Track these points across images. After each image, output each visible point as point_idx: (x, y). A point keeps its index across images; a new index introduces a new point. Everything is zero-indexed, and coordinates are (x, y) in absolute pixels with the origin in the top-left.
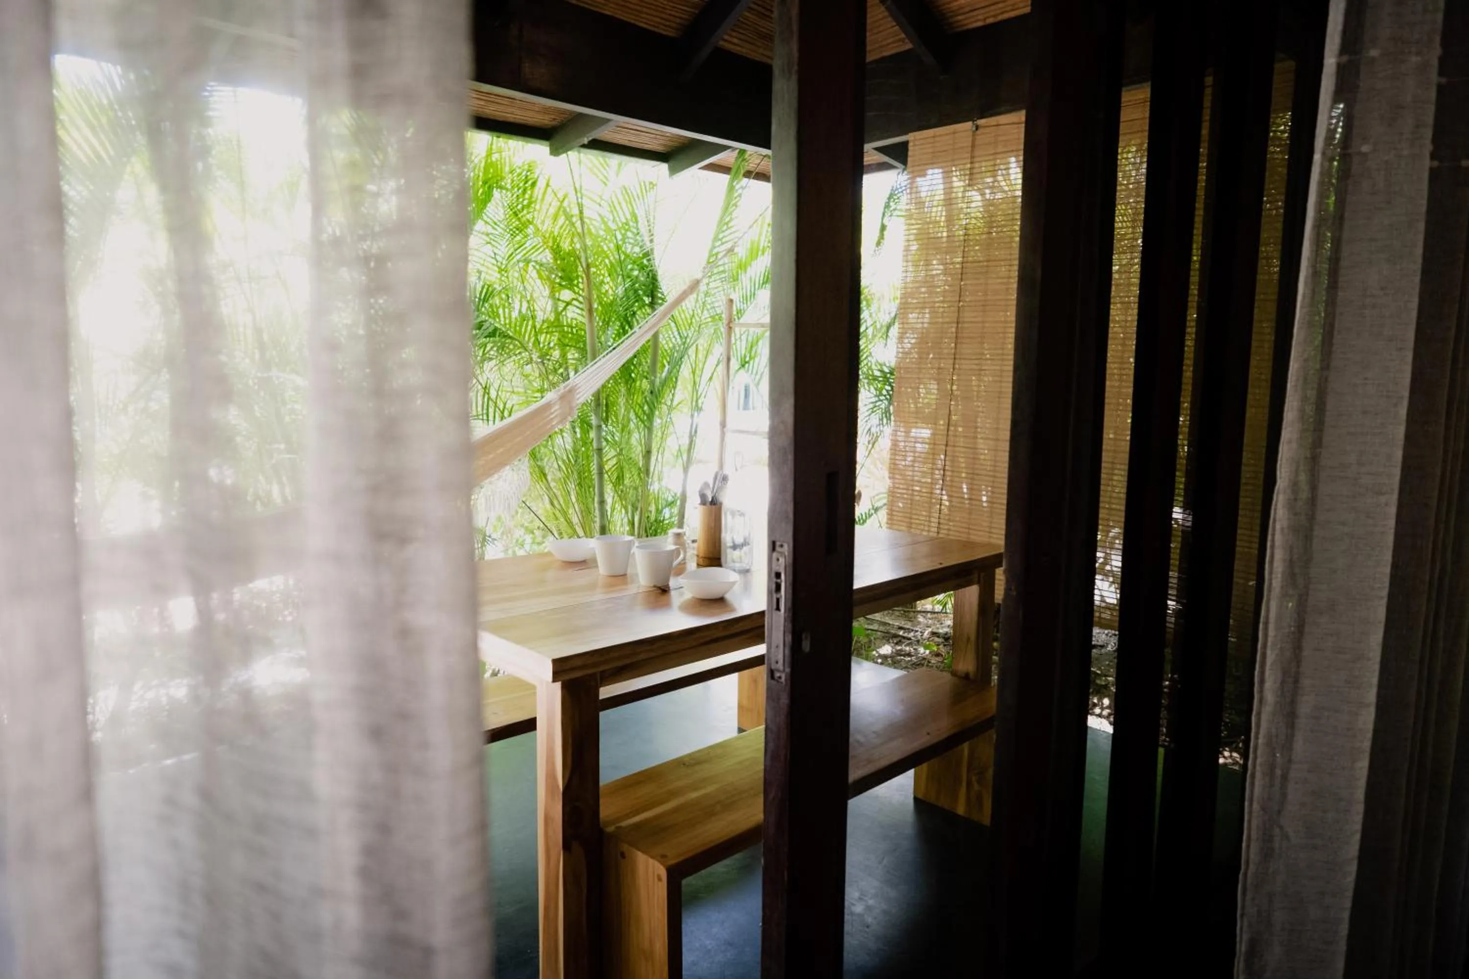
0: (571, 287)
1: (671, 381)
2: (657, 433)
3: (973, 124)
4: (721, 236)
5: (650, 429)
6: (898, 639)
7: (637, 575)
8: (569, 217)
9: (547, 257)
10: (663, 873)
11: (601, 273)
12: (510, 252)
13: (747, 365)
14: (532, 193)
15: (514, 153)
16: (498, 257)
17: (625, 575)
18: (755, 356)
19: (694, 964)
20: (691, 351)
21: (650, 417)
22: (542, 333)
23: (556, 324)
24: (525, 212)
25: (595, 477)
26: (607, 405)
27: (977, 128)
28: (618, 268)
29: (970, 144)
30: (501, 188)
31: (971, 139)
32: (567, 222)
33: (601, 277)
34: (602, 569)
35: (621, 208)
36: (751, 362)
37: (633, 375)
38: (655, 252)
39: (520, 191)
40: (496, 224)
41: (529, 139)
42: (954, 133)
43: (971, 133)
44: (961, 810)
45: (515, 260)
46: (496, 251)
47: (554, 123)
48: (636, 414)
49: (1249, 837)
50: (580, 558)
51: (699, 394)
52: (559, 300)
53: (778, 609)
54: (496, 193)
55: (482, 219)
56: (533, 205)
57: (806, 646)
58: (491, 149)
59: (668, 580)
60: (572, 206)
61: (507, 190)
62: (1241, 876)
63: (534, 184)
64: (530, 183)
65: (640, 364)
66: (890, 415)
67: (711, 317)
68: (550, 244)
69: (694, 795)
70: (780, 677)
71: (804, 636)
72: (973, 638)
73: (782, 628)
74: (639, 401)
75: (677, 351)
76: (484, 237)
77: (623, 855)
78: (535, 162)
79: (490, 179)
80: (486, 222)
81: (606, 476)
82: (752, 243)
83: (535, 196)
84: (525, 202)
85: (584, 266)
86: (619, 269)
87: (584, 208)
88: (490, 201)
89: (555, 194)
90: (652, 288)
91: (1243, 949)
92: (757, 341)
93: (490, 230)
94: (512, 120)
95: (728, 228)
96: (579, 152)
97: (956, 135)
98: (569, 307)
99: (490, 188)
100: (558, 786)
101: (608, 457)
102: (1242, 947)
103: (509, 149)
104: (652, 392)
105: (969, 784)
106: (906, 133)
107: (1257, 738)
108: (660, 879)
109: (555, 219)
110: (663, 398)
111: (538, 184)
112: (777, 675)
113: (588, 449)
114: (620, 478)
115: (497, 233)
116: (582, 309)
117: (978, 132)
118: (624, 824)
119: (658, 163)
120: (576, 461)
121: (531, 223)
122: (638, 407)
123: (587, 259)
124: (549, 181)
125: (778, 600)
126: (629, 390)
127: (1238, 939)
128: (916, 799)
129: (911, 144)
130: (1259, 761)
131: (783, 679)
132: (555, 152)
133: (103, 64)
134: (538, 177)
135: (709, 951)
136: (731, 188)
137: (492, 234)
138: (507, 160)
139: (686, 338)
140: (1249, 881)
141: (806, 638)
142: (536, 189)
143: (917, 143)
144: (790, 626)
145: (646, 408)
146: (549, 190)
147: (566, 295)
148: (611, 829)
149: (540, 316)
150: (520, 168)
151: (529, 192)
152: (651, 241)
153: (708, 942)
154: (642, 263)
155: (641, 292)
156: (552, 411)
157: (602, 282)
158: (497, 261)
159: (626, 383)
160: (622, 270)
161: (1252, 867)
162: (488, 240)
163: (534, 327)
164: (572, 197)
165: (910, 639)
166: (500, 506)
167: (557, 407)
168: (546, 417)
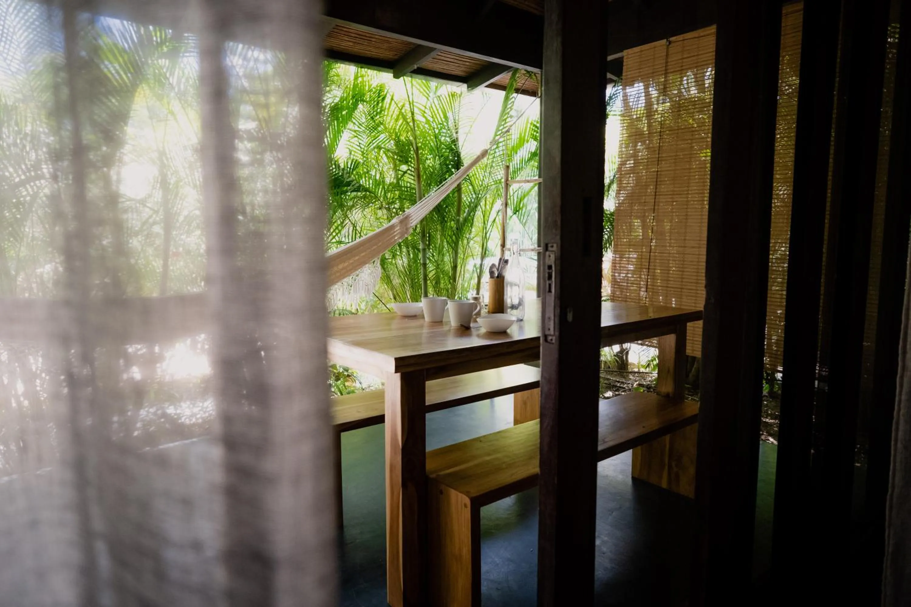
0: (406, 162)
1: (469, 221)
2: (461, 255)
3: (667, 40)
4: (501, 128)
5: (456, 253)
6: (617, 388)
7: (450, 322)
8: (405, 119)
9: (391, 145)
10: (468, 501)
11: (425, 153)
12: (369, 142)
13: (517, 213)
14: (382, 105)
15: (371, 79)
16: (361, 145)
17: (442, 322)
18: (523, 207)
19: (487, 572)
20: (482, 203)
21: (456, 244)
22: (389, 192)
23: (397, 186)
24: (378, 117)
25: (422, 283)
26: (429, 237)
27: (670, 43)
28: (437, 150)
29: (665, 54)
30: (364, 101)
31: (665, 50)
32: (404, 123)
33: (425, 156)
34: (427, 318)
35: (438, 113)
36: (520, 211)
37: (446, 219)
38: (460, 140)
39: (375, 103)
40: (360, 124)
41: (380, 68)
42: (655, 47)
43: (665, 47)
44: (664, 484)
45: (372, 147)
46: (360, 142)
47: (396, 57)
48: (447, 242)
49: (894, 469)
50: (413, 314)
51: (487, 229)
52: (399, 170)
53: (550, 291)
54: (360, 106)
55: (352, 122)
56: (383, 112)
57: (570, 317)
58: (357, 75)
59: (470, 323)
60: (407, 112)
61: (367, 102)
62: (888, 497)
63: (383, 99)
64: (381, 98)
65: (450, 211)
66: (611, 241)
67: (494, 181)
68: (394, 137)
69: (488, 458)
70: (552, 340)
71: (568, 310)
72: (672, 370)
73: (553, 304)
74: (450, 234)
75: (473, 203)
76: (353, 133)
77: (441, 492)
78: (384, 84)
79: (356, 94)
80: (354, 123)
81: (428, 282)
82: (521, 134)
83: (384, 106)
84: (379, 110)
85: (415, 149)
86: (436, 152)
87: (415, 114)
88: (356, 109)
89: (397, 105)
90: (458, 164)
91: (890, 550)
92: (524, 198)
93: (357, 129)
94: (370, 56)
95: (506, 123)
96: (411, 77)
97: (656, 49)
98: (406, 175)
99: (357, 101)
100: (399, 446)
101: (431, 269)
102: (889, 548)
103: (368, 76)
104: (457, 229)
105: (670, 467)
106: (622, 51)
107: (900, 394)
108: (466, 506)
109: (397, 120)
110: (464, 233)
111: (387, 98)
112: (550, 338)
113: (417, 265)
114: (438, 282)
115: (361, 130)
116: (414, 176)
117: (670, 46)
118: (442, 473)
119: (461, 84)
120: (410, 273)
121: (382, 124)
122: (449, 238)
123: (416, 144)
124: (393, 96)
125: (550, 285)
126: (443, 228)
127: (886, 542)
128: (633, 478)
129: (625, 57)
130: (902, 412)
131: (554, 341)
132: (396, 76)
133: (125, 22)
134: (386, 94)
135: (498, 564)
136: (507, 98)
137: (358, 131)
138: (367, 83)
139: (478, 194)
140: (895, 500)
141: (570, 312)
142: (385, 101)
143: (630, 56)
144: (558, 302)
145: (454, 237)
146: (393, 102)
147: (404, 167)
148: (433, 476)
149: (388, 181)
150: (375, 88)
151: (380, 105)
152: (457, 133)
153: (496, 559)
154: (451, 147)
155: (450, 166)
156: (395, 230)
157: (427, 159)
158: (361, 148)
159: (441, 223)
160: (438, 152)
161: (897, 490)
162: (356, 135)
163: (384, 187)
164: (407, 107)
165: (624, 388)
166: (362, 290)
167: (398, 228)
168: (391, 234)
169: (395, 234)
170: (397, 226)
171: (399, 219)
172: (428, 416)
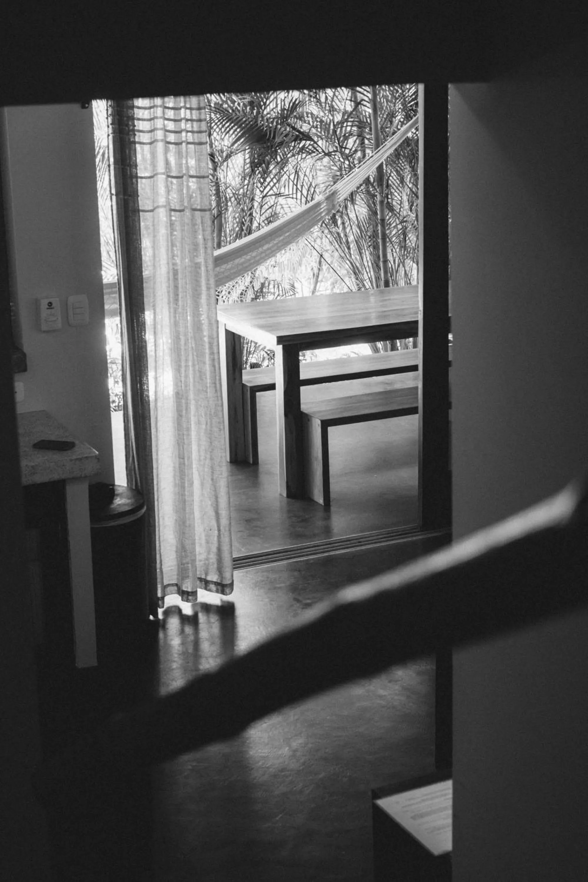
100: (282, 390)
108: (319, 425)
156: (321, 207)
166: (288, 269)
167: (325, 204)
168: (318, 211)
169: (322, 210)
170: (323, 203)
171: (326, 195)
172: (302, 388)
